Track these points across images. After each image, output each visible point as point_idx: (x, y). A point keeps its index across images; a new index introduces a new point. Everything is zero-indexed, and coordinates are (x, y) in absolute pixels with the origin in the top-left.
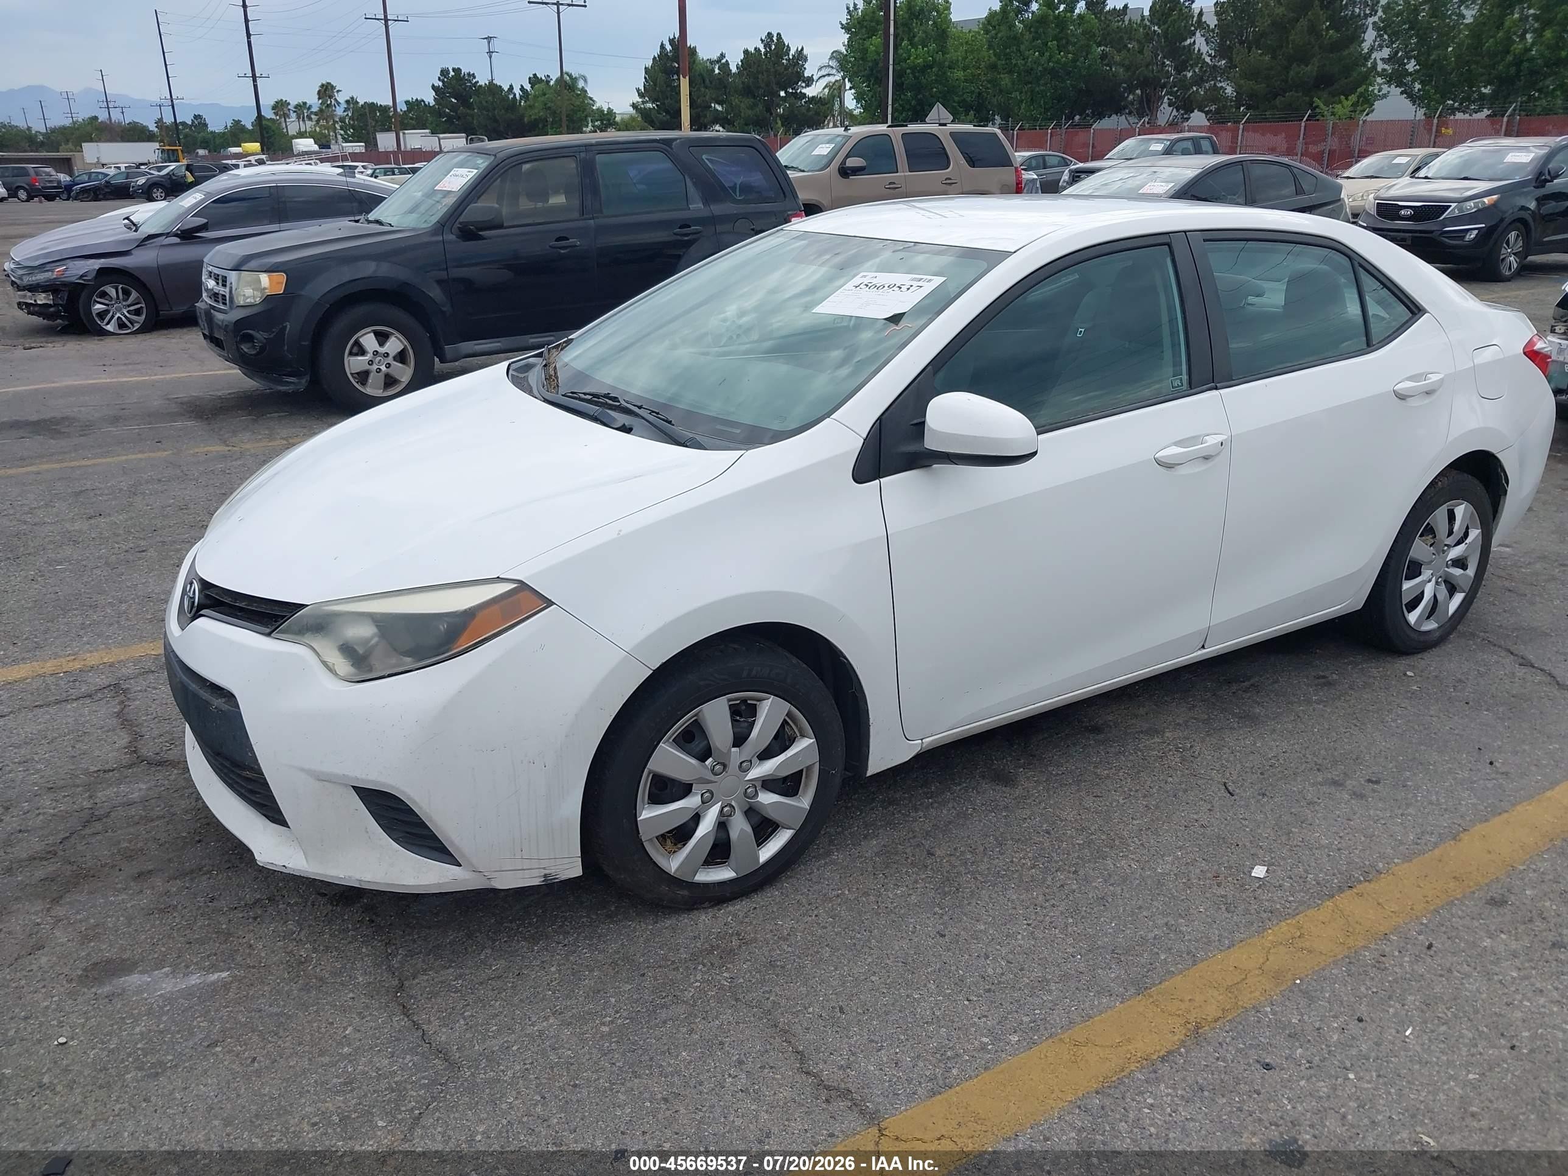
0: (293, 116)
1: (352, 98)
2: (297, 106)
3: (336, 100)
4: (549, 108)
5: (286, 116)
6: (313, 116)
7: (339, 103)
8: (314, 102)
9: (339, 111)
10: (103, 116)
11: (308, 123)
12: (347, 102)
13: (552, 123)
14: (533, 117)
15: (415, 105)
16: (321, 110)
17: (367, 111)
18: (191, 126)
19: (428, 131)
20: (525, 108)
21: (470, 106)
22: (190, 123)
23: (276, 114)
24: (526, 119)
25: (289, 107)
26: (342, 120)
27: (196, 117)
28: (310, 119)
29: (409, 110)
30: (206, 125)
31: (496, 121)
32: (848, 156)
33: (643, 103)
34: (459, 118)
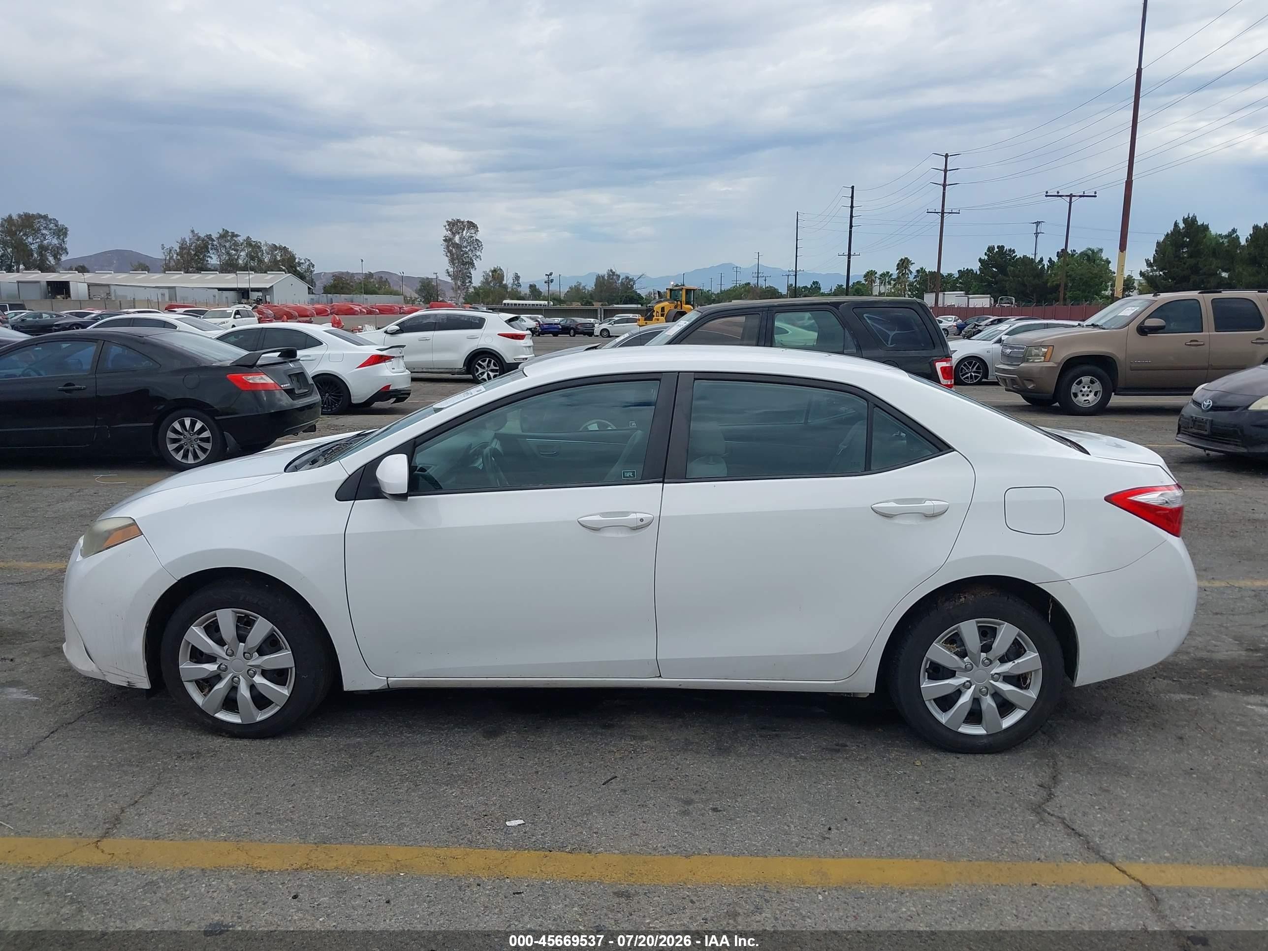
0: (878, 281)
1: (922, 269)
2: (883, 275)
3: (909, 270)
4: (1070, 276)
5: (874, 281)
6: (892, 282)
7: (911, 272)
8: (894, 272)
9: (911, 278)
10: (753, 282)
11: (888, 287)
12: (918, 271)
13: (1071, 287)
14: (1055, 283)
15: (965, 274)
16: (899, 278)
17: (928, 277)
18: (810, 289)
19: (963, 292)
20: (1051, 275)
21: (1006, 275)
22: (809, 287)
23: (866, 280)
24: (1049, 284)
25: (876, 275)
26: (911, 284)
27: (814, 283)
28: (890, 284)
29: (960, 277)
30: (820, 289)
31: (1025, 285)
32: (1149, 317)
33: (1152, 271)
34: (996, 283)
